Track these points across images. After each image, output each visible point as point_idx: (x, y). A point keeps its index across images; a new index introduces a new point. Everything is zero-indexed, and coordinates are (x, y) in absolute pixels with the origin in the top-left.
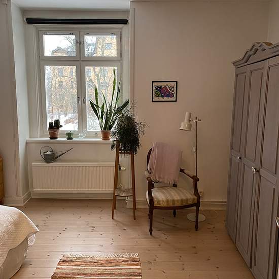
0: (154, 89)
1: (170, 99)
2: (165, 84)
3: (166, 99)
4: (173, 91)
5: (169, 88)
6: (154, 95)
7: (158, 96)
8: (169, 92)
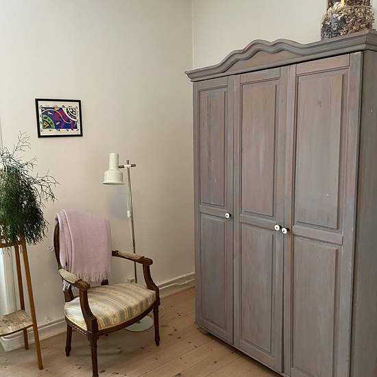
0: (40, 113)
1: (70, 132)
2: (60, 105)
3: (63, 131)
4: (75, 118)
5: (68, 112)
6: (41, 126)
7: (50, 127)
8: (68, 120)
